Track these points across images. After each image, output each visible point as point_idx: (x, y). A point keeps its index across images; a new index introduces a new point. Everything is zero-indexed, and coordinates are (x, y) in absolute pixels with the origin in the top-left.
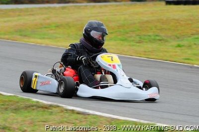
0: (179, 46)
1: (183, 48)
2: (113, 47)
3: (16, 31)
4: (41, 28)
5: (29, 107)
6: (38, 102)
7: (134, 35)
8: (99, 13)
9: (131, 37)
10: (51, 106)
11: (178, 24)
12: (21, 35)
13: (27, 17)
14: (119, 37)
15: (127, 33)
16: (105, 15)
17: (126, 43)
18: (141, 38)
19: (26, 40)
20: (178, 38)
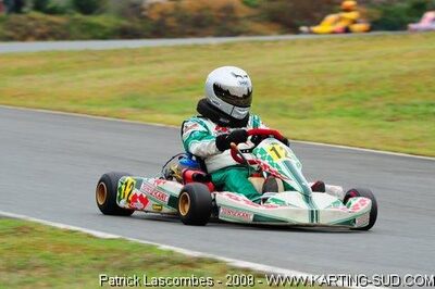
2: (337, 131)
3: (125, 99)
4: (178, 91)
5: (152, 263)
6: (171, 252)
7: (380, 104)
8: (305, 56)
10: (200, 261)
12: (134, 107)
13: (146, 68)
15: (366, 100)
16: (318, 62)
17: (364, 122)
18: (395, 110)
19: (146, 117)
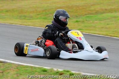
0: (77, 22)
1: (79, 23)
9: (49, 17)
11: (78, 9)
14: (43, 17)
20: (77, 17)
